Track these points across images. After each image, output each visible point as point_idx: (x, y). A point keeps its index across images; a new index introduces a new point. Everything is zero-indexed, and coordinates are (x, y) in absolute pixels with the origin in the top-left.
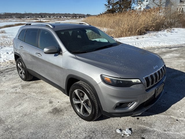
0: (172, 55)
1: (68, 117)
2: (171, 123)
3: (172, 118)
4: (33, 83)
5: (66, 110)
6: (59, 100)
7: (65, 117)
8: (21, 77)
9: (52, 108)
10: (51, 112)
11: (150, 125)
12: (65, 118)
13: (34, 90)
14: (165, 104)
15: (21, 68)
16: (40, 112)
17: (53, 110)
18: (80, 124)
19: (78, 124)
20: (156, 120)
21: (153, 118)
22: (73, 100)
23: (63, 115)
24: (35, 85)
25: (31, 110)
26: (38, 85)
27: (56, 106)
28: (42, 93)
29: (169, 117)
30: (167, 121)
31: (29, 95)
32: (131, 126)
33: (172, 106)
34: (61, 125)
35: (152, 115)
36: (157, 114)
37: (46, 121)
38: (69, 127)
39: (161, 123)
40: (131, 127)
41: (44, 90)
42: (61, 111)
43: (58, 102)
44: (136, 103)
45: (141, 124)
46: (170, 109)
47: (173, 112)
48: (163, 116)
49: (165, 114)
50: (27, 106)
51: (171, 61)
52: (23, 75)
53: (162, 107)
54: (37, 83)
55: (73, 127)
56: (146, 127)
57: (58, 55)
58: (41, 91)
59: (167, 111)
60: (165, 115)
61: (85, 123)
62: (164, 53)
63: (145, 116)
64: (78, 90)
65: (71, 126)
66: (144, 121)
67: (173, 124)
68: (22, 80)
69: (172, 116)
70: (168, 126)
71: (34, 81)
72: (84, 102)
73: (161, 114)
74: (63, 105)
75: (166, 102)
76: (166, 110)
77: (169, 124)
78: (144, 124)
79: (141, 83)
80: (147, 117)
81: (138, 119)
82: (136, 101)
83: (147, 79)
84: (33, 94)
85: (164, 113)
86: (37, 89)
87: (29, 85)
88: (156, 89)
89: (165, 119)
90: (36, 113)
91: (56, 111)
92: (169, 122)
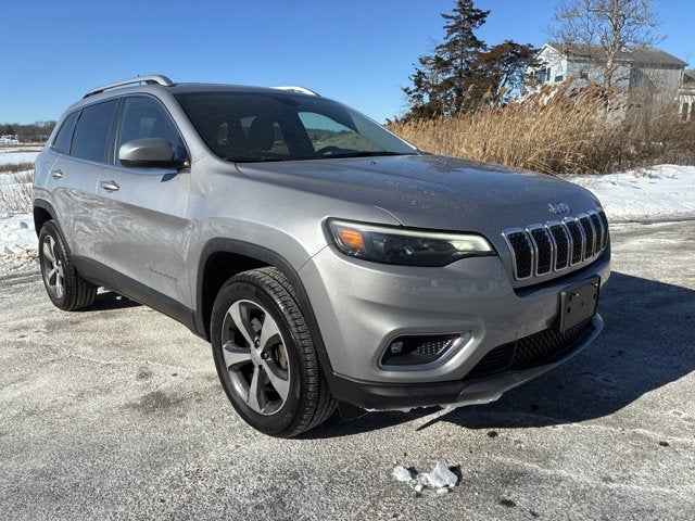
0: (650, 240)
1: (198, 424)
2: (636, 455)
3: (640, 435)
4: (93, 318)
5: (198, 401)
6: (178, 370)
7: (189, 423)
8: (52, 296)
9: (146, 392)
10: (135, 406)
11: (544, 459)
12: (185, 427)
13: (90, 337)
14: (615, 388)
15: (53, 259)
16: (92, 404)
17: (147, 398)
18: (245, 449)
19: (237, 446)
20: (572, 442)
21: (559, 433)
22: (225, 351)
23: (181, 416)
24: (101, 322)
25: (58, 398)
26: (112, 322)
27: (162, 387)
28: (118, 346)
29: (628, 431)
30: (619, 448)
31: (66, 353)
32: (458, 459)
33: (646, 395)
34: (164, 449)
35: (553, 423)
36: (578, 419)
37: (108, 433)
38: (197, 456)
39: (590, 452)
40: (460, 463)
41: (130, 338)
42: (178, 402)
43: (175, 375)
44: (472, 340)
45: (505, 453)
46: (634, 405)
47: (648, 417)
48: (602, 428)
49: (614, 421)
50: (46, 386)
51: (646, 257)
52: (58, 284)
53: (598, 397)
54: (107, 317)
55: (212, 455)
56: (526, 464)
57: (175, 174)
58: (118, 341)
59: (621, 411)
60: (612, 424)
61: (266, 444)
62: (622, 234)
63: (526, 426)
64: (241, 304)
65: (205, 452)
66: (519, 442)
67: (644, 456)
68: (55, 307)
69: (641, 431)
70: (620, 463)
71: (98, 312)
72: (262, 355)
73: (594, 420)
74: (189, 385)
75: (619, 383)
76: (617, 410)
77: (628, 456)
78: (518, 453)
79: (494, 253)
80: (533, 429)
81: (493, 435)
82: (472, 332)
83: (518, 240)
84: (83, 349)
85: (610, 417)
86: (105, 335)
87: (78, 322)
88: (563, 294)
89: (609, 440)
90: (73, 410)
91: (159, 403)
92: (629, 451)
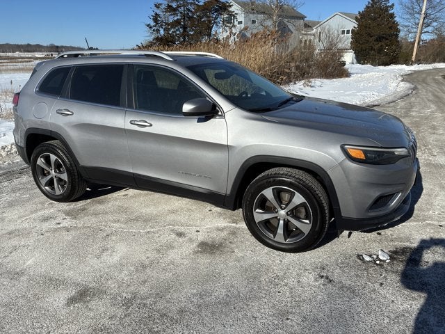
9: (196, 244)
15: (50, 169)
19: (281, 261)
22: (255, 214)
25: (147, 256)
27: (201, 239)
28: (136, 220)
29: (424, 223)
38: (268, 270)
41: (137, 214)
42: (221, 245)
43: (198, 232)
44: (400, 194)
47: (425, 215)
54: (100, 203)
55: (274, 267)
64: (273, 189)
68: (52, 201)
72: (287, 213)
81: (379, 234)
82: (402, 191)
90: (167, 260)
